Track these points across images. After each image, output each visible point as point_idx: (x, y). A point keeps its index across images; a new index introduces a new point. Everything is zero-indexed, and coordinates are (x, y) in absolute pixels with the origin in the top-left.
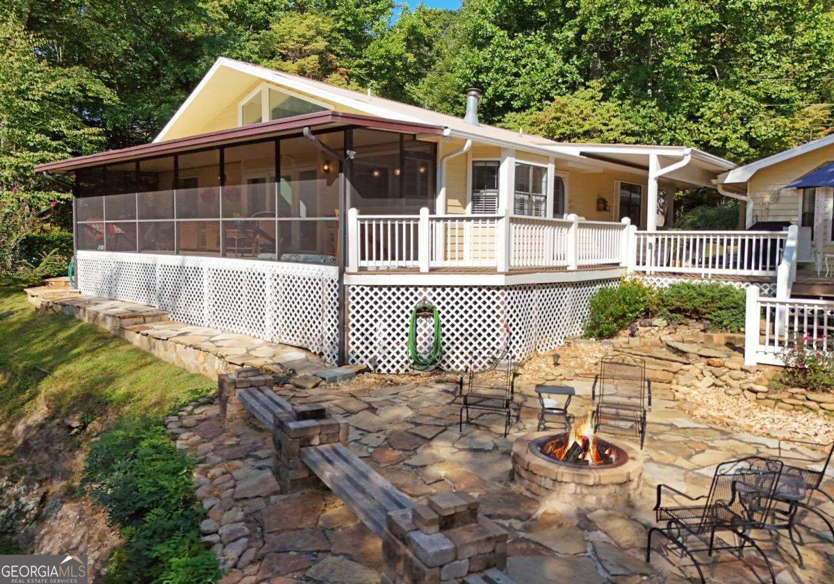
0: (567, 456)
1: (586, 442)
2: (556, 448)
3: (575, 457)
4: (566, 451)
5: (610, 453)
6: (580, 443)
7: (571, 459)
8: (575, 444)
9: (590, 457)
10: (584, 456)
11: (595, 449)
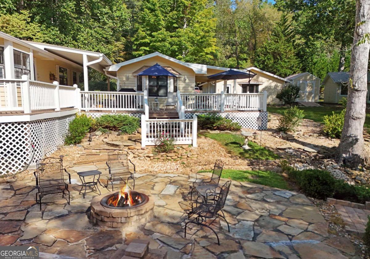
0: (119, 204)
1: (126, 195)
2: (113, 201)
3: (122, 203)
4: (118, 201)
5: (138, 198)
6: (124, 196)
7: (121, 205)
8: (122, 197)
9: (129, 202)
10: (126, 203)
11: (131, 198)
